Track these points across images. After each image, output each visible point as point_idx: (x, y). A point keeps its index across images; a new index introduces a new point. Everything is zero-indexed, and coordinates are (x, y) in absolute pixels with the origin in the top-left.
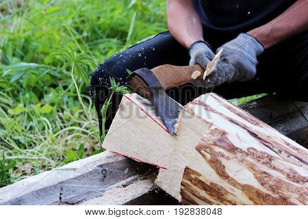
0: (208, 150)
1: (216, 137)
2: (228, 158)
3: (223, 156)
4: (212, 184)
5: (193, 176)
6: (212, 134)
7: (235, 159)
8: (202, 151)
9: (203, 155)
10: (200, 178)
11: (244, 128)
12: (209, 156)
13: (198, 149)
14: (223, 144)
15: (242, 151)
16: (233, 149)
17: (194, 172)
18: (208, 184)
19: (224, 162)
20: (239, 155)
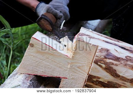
0: (102, 62)
1: (104, 54)
2: (116, 65)
3: (113, 64)
4: (108, 82)
5: (95, 80)
6: (101, 52)
7: (121, 65)
8: (99, 64)
9: (100, 66)
10: (100, 80)
11: (116, 45)
12: (104, 66)
13: (96, 62)
14: (110, 57)
15: (123, 59)
16: (117, 59)
17: (95, 77)
18: (106, 82)
19: (114, 67)
20: (122, 62)
